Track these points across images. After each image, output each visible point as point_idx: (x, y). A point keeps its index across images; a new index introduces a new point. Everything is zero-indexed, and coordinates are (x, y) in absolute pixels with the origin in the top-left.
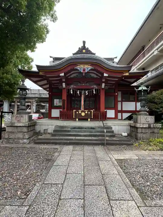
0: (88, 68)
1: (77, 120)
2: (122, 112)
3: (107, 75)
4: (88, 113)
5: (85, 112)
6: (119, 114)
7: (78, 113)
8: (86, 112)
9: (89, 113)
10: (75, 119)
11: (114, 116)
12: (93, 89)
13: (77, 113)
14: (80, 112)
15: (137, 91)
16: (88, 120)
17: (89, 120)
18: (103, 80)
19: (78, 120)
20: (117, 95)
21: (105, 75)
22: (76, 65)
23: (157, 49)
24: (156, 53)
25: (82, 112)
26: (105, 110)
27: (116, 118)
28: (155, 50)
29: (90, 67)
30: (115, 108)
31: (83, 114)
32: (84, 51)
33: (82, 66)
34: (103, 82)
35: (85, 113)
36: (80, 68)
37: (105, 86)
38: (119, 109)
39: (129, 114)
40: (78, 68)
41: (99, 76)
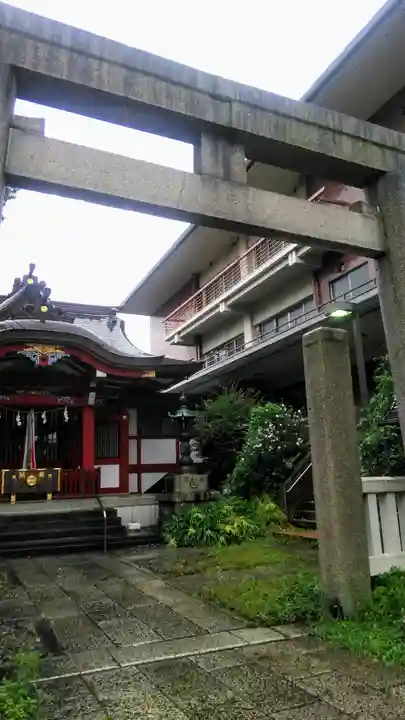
0: (55, 354)
1: (13, 498)
2: (140, 469)
3: (105, 375)
4: (46, 476)
5: (36, 473)
6: (133, 478)
7: (17, 477)
8: (42, 475)
9: (50, 475)
10: (8, 496)
11: (116, 484)
12: (63, 406)
13: (14, 477)
14: (22, 475)
15: (175, 419)
16: (45, 497)
17: (49, 496)
18: (93, 385)
19: (17, 499)
20: (127, 421)
21: (100, 374)
22: (22, 344)
23: (225, 300)
24: (222, 308)
25: (28, 473)
26: (96, 467)
27: (123, 488)
28: (221, 302)
29: (60, 354)
30: (120, 458)
31: (31, 481)
32: (44, 309)
33: (38, 349)
34: (93, 390)
35: (38, 478)
36: (34, 353)
37: (96, 398)
38: (133, 460)
39: (160, 476)
40: (28, 352)
41: (81, 372)
